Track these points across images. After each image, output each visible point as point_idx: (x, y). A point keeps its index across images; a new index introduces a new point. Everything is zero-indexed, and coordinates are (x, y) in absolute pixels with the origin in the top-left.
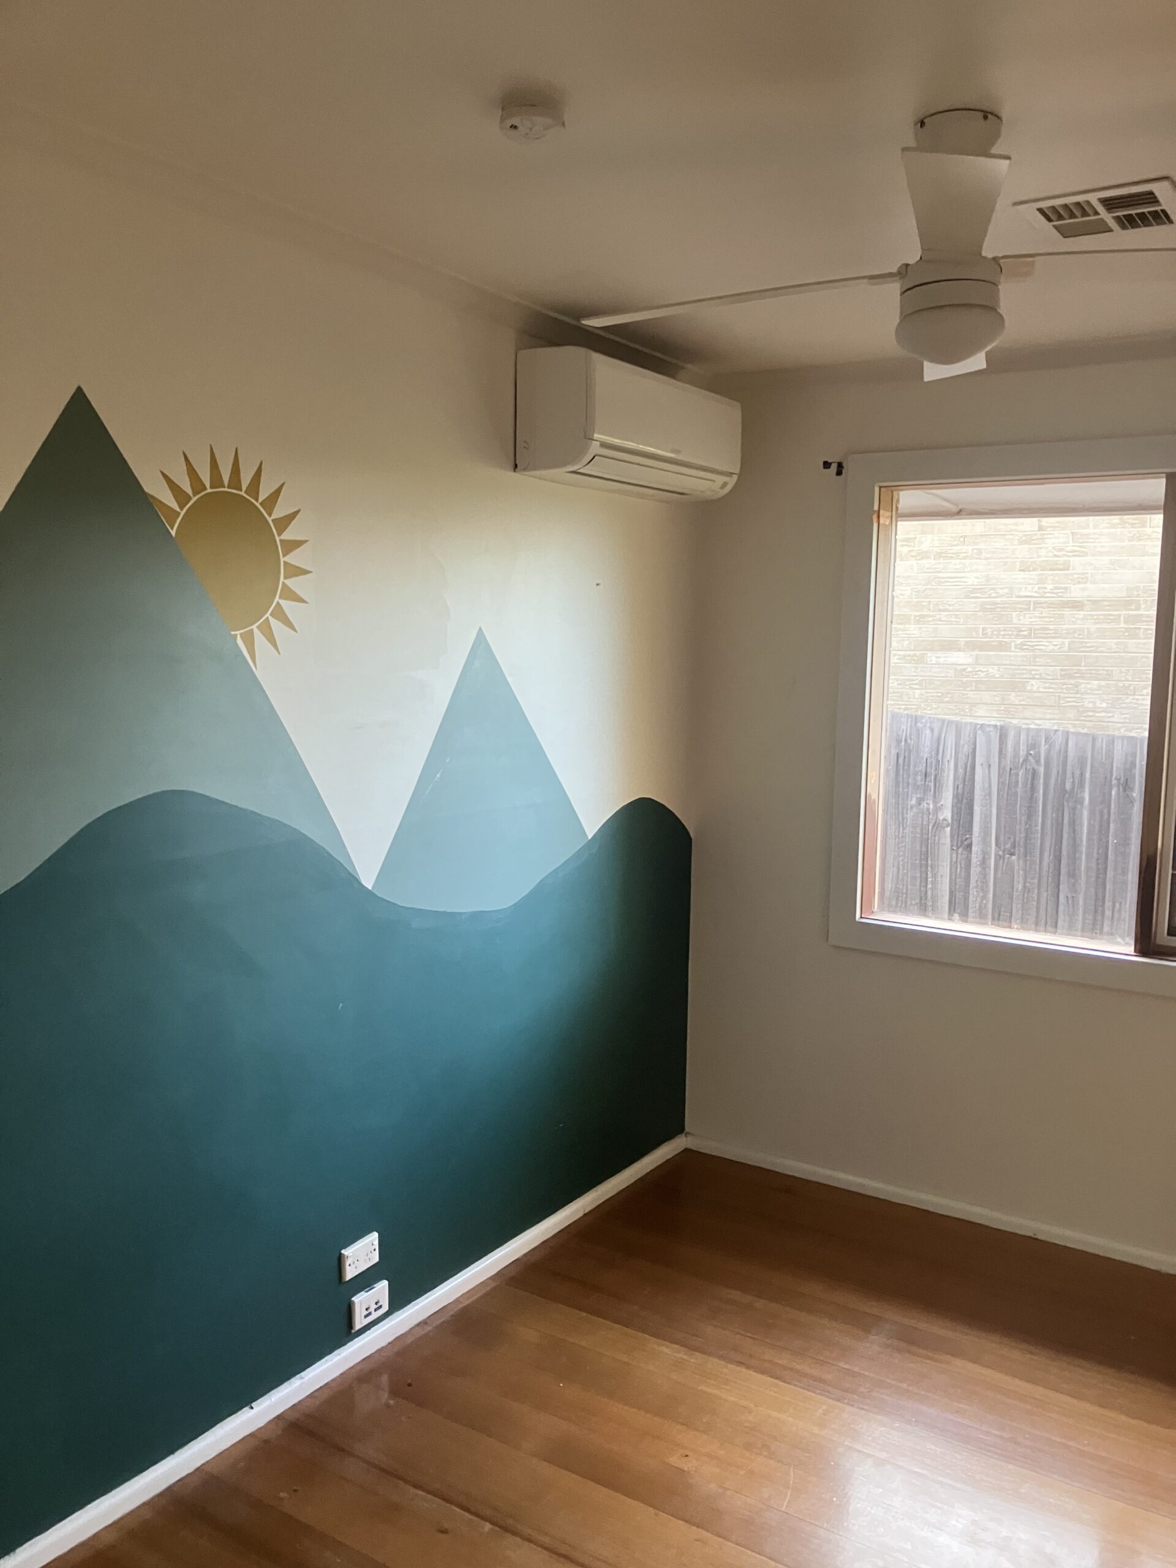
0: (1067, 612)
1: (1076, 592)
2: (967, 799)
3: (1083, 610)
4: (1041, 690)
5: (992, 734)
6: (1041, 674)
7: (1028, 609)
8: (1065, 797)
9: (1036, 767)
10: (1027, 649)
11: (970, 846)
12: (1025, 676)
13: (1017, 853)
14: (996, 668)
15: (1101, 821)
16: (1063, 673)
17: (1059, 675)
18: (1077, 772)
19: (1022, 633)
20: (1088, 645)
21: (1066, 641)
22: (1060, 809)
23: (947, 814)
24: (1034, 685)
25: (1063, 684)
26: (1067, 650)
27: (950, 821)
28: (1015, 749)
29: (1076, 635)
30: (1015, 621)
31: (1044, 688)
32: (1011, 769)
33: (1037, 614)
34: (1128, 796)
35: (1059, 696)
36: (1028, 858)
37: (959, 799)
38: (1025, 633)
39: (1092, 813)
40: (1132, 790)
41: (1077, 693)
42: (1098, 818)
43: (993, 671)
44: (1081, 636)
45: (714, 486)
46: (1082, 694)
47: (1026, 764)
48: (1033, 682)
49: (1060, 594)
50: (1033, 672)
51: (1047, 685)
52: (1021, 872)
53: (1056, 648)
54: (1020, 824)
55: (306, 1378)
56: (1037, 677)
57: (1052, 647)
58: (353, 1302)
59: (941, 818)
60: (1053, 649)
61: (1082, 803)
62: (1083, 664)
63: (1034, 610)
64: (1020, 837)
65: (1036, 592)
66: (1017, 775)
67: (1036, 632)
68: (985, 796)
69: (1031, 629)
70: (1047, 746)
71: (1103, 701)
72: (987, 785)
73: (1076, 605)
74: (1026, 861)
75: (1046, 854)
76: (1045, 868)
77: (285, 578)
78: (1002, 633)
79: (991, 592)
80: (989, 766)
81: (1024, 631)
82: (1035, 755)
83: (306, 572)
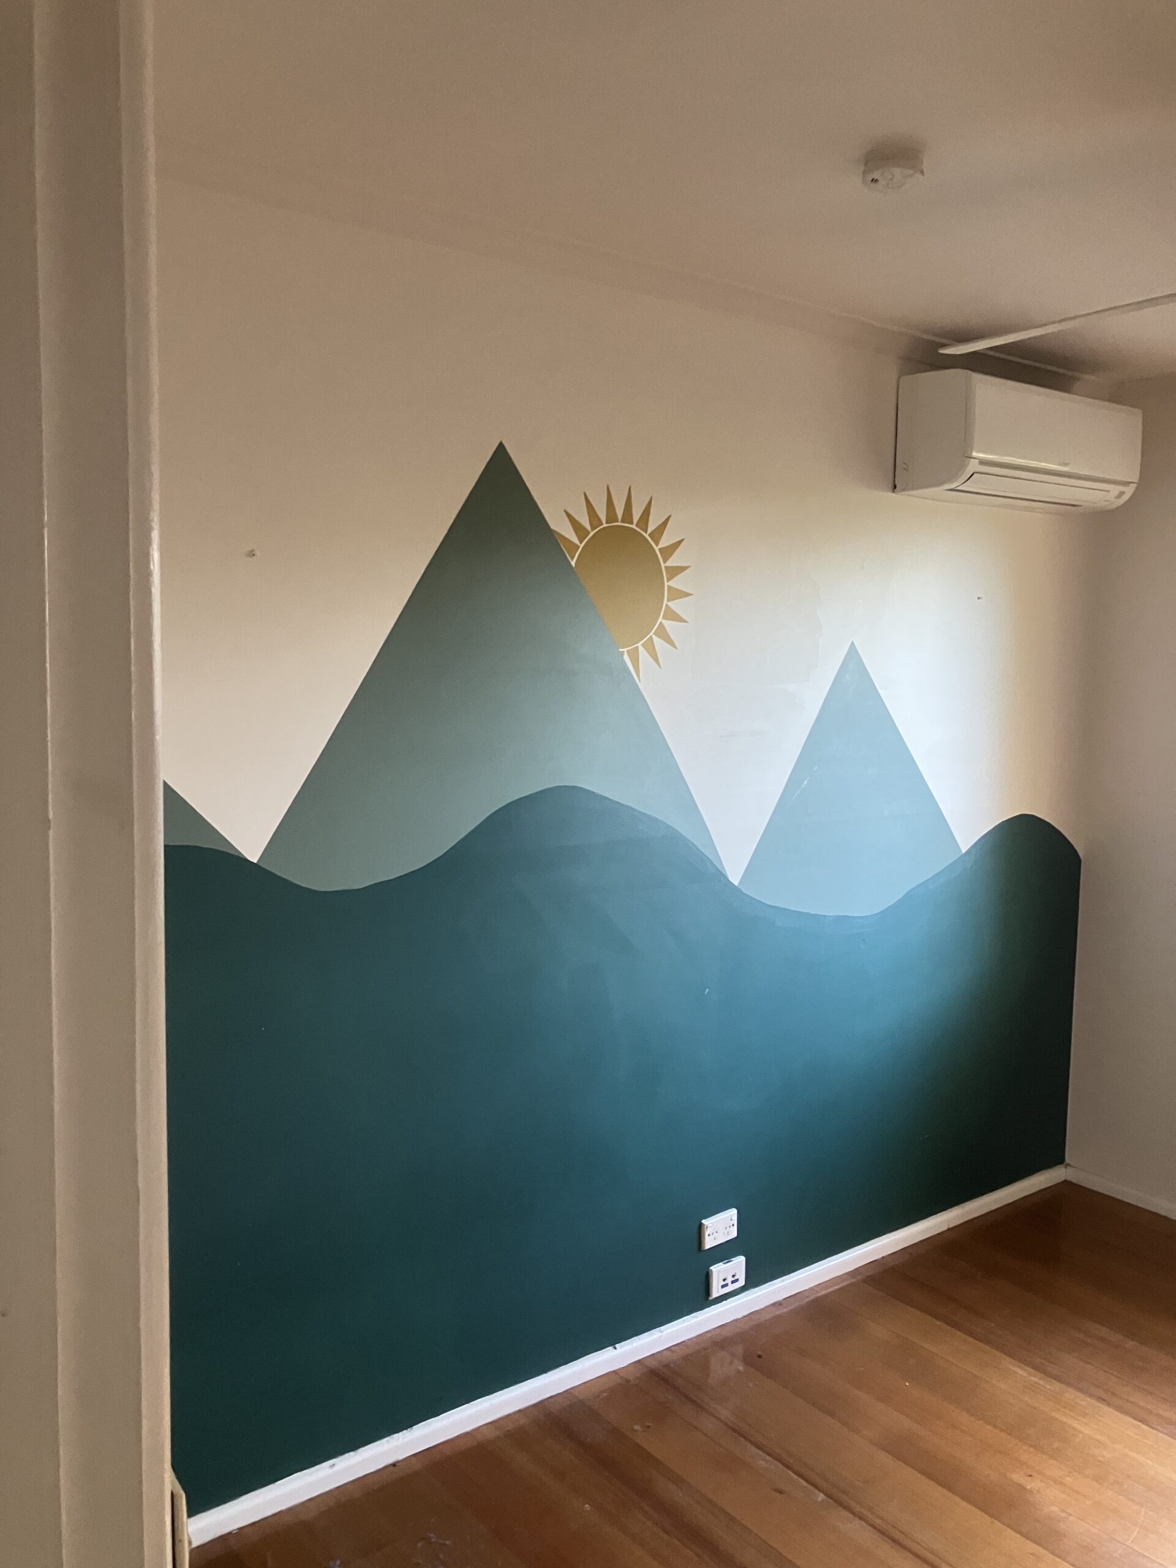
45: (1109, 496)
55: (665, 1333)
58: (711, 1270)
77: (668, 600)
83: (688, 595)
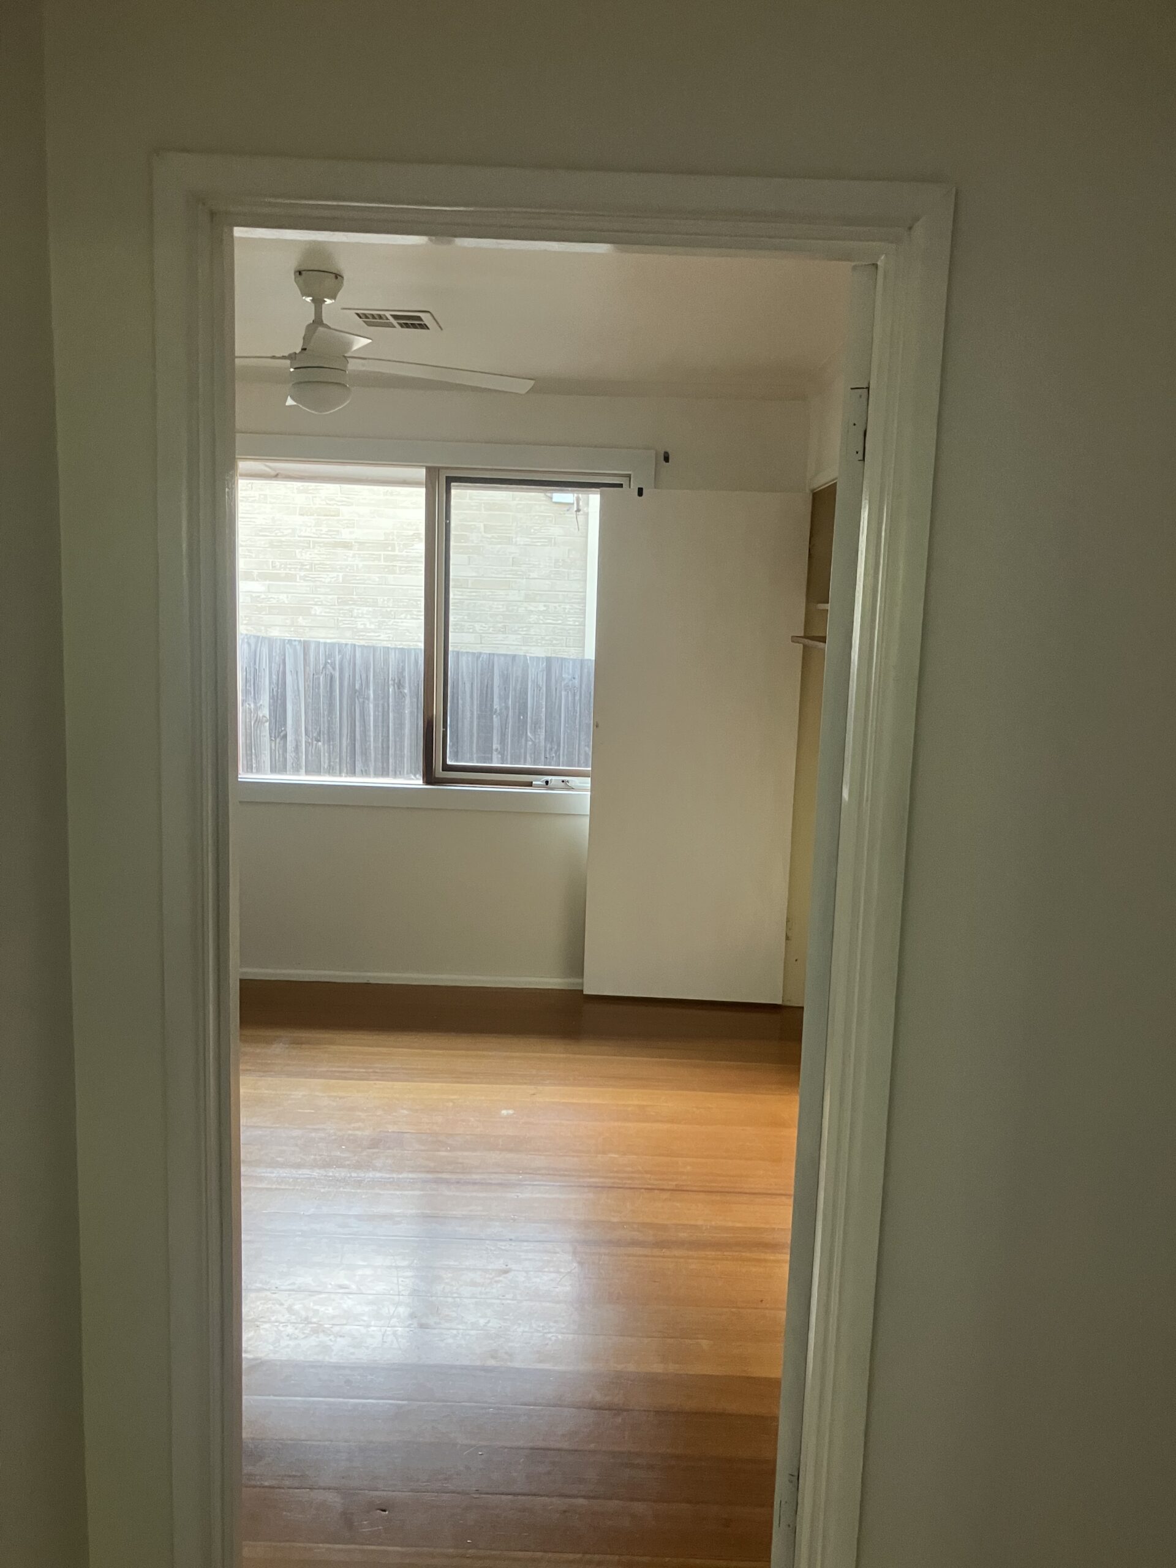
0: (340, 551)
1: (346, 535)
2: (281, 699)
3: (351, 550)
4: (323, 614)
5: (298, 647)
6: (321, 601)
7: (309, 547)
8: (356, 694)
9: (333, 673)
10: (310, 580)
11: (285, 736)
12: (310, 603)
13: (322, 740)
14: (285, 595)
15: (383, 711)
16: (340, 601)
17: (336, 602)
18: (364, 676)
19: (304, 567)
20: (358, 578)
21: (341, 574)
22: (352, 704)
23: (265, 712)
24: (318, 610)
25: (340, 609)
26: (341, 582)
27: (268, 718)
28: (316, 659)
29: (348, 570)
30: (298, 556)
31: (326, 612)
32: (314, 674)
33: (316, 551)
34: (401, 692)
35: (338, 619)
36: (331, 743)
37: (274, 700)
38: (308, 567)
39: (376, 706)
40: (404, 687)
41: (352, 617)
42: (380, 709)
43: (283, 597)
44: (351, 571)
46: (355, 617)
47: (326, 671)
48: (316, 607)
49: (333, 536)
50: (316, 600)
51: (328, 610)
52: (326, 754)
53: (333, 580)
54: (324, 717)
56: (320, 603)
57: (329, 580)
59: (261, 715)
60: (331, 581)
61: (368, 699)
62: (355, 593)
63: (314, 548)
64: (324, 728)
65: (314, 533)
66: (319, 678)
67: (317, 566)
68: (295, 697)
69: (311, 564)
70: (340, 656)
71: (371, 623)
72: (296, 688)
73: (347, 545)
74: (329, 745)
75: (344, 739)
76: (344, 750)
78: (289, 566)
79: (276, 532)
80: (297, 672)
81: (306, 565)
82: (332, 663)
